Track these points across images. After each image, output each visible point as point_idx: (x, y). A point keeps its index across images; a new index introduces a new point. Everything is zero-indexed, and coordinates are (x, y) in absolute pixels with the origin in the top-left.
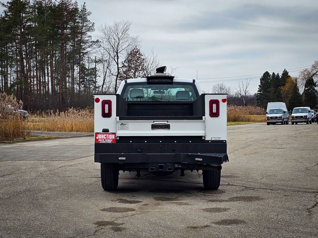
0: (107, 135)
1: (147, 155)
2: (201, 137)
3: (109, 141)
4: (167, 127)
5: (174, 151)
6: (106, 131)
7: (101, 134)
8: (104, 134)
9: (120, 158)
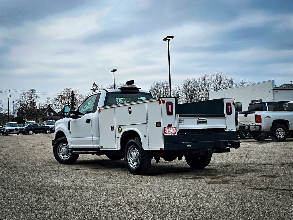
0: (171, 129)
1: (200, 143)
2: (223, 129)
3: (172, 134)
4: (206, 122)
5: (211, 139)
6: (170, 126)
7: (167, 128)
8: (169, 128)
9: (188, 146)
